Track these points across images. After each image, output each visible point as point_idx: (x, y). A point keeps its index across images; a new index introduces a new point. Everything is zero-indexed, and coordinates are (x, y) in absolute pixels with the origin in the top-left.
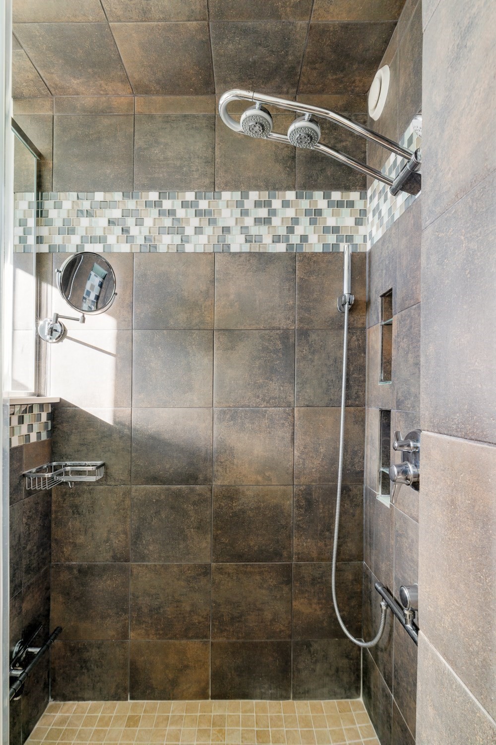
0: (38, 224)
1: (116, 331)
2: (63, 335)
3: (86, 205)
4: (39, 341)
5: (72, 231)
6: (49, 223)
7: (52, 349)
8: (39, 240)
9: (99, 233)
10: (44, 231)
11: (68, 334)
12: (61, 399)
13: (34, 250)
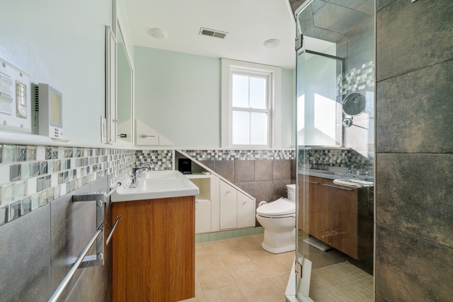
0: (343, 85)
1: (369, 120)
2: (351, 124)
3: (359, 71)
4: (343, 128)
5: (354, 83)
6: (347, 83)
7: (348, 129)
8: (344, 90)
9: (364, 81)
10: (346, 86)
11: (353, 123)
12: (350, 148)
13: (342, 94)
